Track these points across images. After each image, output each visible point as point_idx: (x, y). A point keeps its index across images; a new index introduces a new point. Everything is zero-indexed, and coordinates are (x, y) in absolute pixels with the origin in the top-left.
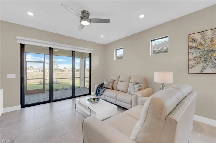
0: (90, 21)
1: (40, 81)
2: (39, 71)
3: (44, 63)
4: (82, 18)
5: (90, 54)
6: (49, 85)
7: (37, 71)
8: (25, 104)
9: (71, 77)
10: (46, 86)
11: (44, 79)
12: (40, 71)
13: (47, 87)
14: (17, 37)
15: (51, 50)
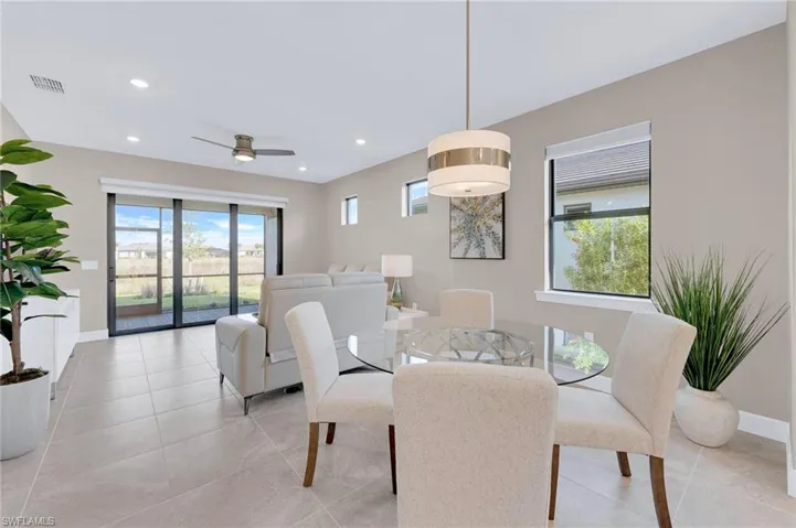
0: (254, 153)
1: (145, 286)
2: (140, 257)
3: (159, 231)
4: (236, 151)
5: (280, 211)
6: (172, 298)
7: (132, 254)
8: (118, 329)
9: (228, 272)
10: (164, 299)
11: (159, 277)
12: (143, 254)
13: (168, 303)
14: (102, 181)
15: (177, 203)
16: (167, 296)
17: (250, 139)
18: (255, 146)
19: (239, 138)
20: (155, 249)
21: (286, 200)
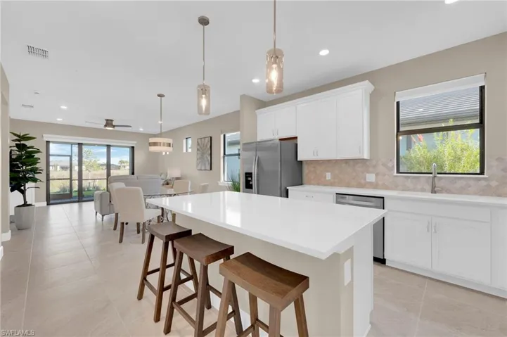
0: (114, 126)
2: (56, 170)
3: (71, 156)
4: (106, 126)
5: (133, 147)
8: (51, 202)
10: (73, 192)
11: (71, 179)
12: (58, 168)
14: (44, 135)
15: (80, 145)
16: (76, 191)
17: (112, 121)
18: (114, 124)
19: (107, 120)
20: (68, 165)
21: (135, 142)
